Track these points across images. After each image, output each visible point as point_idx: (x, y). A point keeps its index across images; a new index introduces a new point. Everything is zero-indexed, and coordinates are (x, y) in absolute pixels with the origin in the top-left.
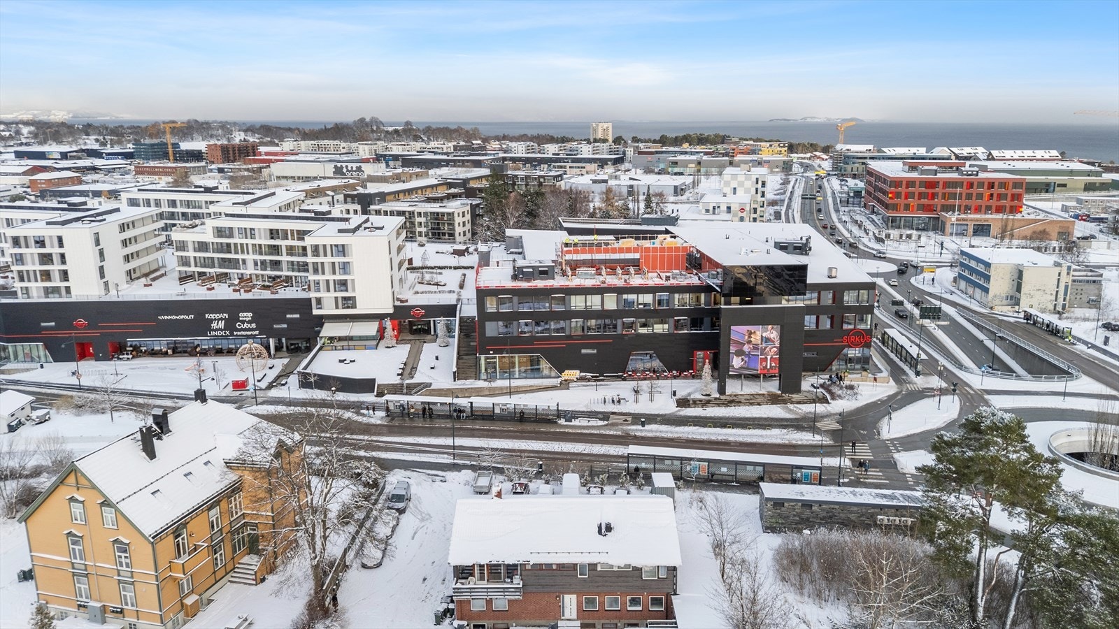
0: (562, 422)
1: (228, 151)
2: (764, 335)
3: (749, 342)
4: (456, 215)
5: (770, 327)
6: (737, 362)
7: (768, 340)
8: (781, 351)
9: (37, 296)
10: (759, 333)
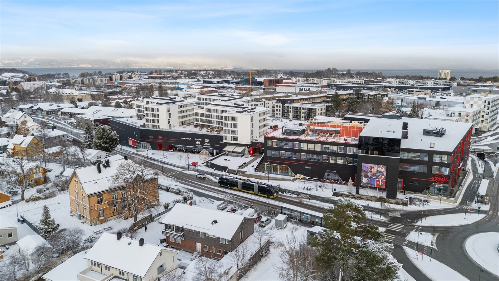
1: (271, 82)
2: (378, 169)
3: (371, 172)
4: (317, 110)
5: (381, 166)
6: (364, 180)
7: (380, 172)
8: (387, 178)
9: (150, 128)
10: (376, 168)
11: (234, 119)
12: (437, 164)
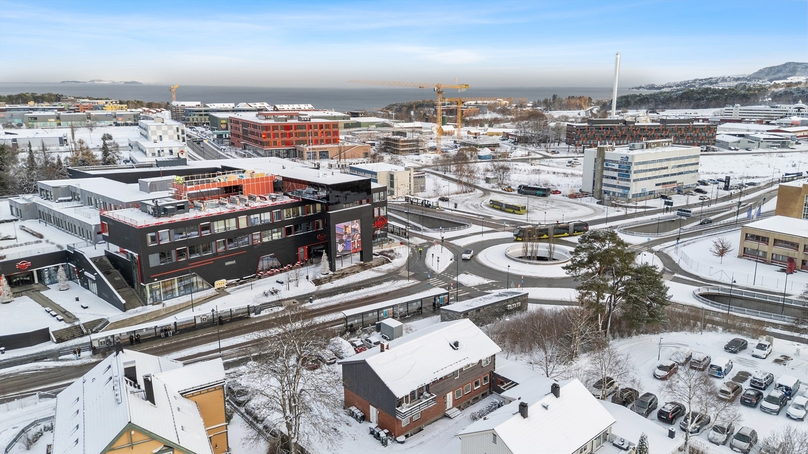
0: (252, 315)
7: (355, 230)
8: (361, 235)
12: (377, 205)
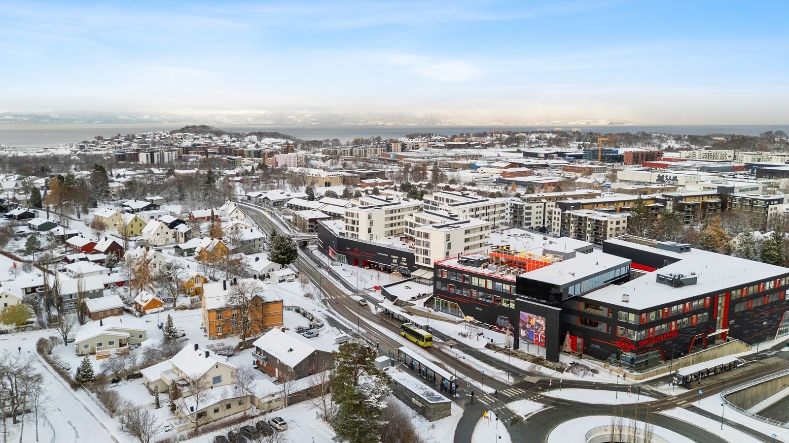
4: (609, 222)
5: (540, 317)
6: (523, 333)
7: (539, 325)
10: (534, 320)
11: (426, 236)
12: (622, 324)
